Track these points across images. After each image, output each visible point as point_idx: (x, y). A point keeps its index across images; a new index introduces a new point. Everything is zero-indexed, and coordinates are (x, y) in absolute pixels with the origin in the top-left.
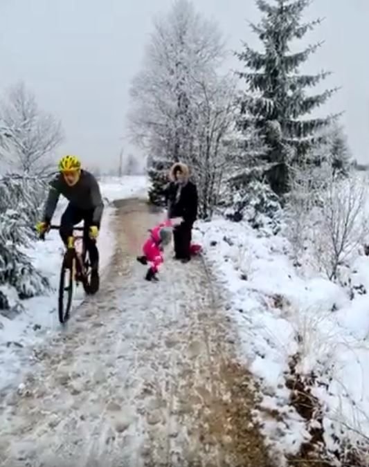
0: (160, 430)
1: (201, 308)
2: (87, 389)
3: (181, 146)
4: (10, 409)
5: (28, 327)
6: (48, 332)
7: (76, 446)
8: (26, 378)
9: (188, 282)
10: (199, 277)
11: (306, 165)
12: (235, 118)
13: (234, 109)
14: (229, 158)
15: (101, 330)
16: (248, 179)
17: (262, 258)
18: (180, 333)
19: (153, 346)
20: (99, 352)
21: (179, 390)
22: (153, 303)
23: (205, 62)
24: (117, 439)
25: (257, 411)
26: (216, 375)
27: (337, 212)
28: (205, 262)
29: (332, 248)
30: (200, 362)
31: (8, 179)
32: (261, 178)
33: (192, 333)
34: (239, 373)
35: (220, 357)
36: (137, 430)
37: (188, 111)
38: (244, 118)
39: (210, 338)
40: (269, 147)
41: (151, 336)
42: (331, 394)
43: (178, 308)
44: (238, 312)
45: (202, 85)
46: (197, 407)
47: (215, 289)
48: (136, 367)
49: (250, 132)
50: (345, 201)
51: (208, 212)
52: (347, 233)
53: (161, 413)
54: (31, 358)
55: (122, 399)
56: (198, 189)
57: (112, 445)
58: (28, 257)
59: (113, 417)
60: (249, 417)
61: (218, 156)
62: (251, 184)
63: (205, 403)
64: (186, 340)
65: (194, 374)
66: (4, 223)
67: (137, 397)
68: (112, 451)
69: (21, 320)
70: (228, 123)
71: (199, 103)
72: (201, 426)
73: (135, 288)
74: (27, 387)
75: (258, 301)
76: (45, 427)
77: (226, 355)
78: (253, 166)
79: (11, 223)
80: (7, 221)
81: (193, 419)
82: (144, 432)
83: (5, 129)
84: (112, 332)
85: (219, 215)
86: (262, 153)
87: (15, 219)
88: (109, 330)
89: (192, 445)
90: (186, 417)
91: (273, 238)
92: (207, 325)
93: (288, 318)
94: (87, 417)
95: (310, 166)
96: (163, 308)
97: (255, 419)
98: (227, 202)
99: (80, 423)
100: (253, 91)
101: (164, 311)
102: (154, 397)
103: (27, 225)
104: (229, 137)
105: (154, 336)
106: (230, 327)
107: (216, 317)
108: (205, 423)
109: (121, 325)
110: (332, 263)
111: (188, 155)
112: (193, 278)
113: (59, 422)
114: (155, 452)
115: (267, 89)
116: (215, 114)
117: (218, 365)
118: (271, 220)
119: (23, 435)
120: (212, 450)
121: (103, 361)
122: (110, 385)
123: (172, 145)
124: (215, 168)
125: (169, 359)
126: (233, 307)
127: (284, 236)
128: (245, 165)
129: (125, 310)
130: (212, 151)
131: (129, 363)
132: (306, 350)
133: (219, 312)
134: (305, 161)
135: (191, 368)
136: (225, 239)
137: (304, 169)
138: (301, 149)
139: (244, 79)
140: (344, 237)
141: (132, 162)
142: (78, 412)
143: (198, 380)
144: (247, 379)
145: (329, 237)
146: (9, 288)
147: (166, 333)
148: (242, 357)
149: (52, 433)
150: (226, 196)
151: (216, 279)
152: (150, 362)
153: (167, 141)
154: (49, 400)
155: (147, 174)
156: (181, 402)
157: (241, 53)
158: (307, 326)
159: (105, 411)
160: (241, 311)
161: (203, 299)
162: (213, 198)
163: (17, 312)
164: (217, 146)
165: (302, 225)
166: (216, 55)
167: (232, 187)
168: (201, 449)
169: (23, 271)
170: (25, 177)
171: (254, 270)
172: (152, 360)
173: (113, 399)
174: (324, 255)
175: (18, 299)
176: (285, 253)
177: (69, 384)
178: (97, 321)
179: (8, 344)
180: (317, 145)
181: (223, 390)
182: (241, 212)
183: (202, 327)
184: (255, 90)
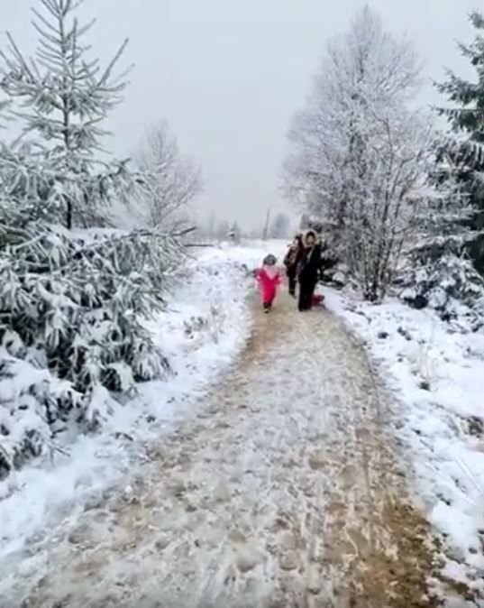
0: (295, 580)
1: (361, 421)
2: (205, 508)
3: (348, 204)
4: (112, 516)
5: (141, 417)
6: (163, 426)
7: (187, 580)
8: (134, 480)
9: (344, 383)
10: (359, 379)
12: (427, 168)
13: (428, 156)
14: (413, 223)
15: (227, 433)
16: (439, 252)
17: (455, 362)
18: (329, 451)
19: (292, 464)
20: (223, 461)
21: (324, 529)
22: (295, 406)
23: (392, 94)
24: (238, 581)
25: (435, 580)
26: (378, 517)
28: (370, 359)
30: (356, 495)
31: (136, 235)
32: (459, 251)
33: (346, 453)
34: (410, 521)
35: (384, 493)
36: (265, 574)
37: (363, 158)
38: (441, 169)
39: (370, 464)
40: (474, 208)
41: (290, 449)
43: (328, 416)
44: (414, 434)
45: (386, 124)
46: (348, 558)
47: (381, 397)
49: (448, 187)
51: (378, 293)
53: (298, 556)
54: (142, 455)
55: (247, 529)
57: (232, 589)
58: (148, 332)
59: (235, 550)
60: (425, 588)
61: (399, 218)
62: (443, 259)
63: (359, 553)
64: (338, 463)
65: (346, 510)
66: (126, 288)
67: (267, 528)
68: (231, 595)
69: (134, 407)
70: (418, 174)
71: (379, 146)
72: (352, 585)
73: (272, 384)
74: (134, 492)
75: (443, 421)
76: (151, 547)
78: (449, 234)
79: (133, 289)
80: (130, 286)
81: (343, 574)
82: (273, 578)
83: (138, 174)
84: (240, 437)
85: (392, 296)
86: (464, 217)
87: (139, 283)
88: (237, 434)
90: (333, 569)
91: (471, 335)
92: (368, 445)
94: (204, 543)
96: (308, 413)
97: (431, 591)
98: (407, 279)
99: (194, 550)
100: (456, 132)
101: (310, 419)
102: (289, 533)
103: (151, 292)
104: (417, 194)
105: (293, 450)
106: (401, 454)
107: (383, 437)
108: (357, 582)
109: (252, 429)
111: (358, 215)
112: (351, 378)
113: (168, 543)
115: (479, 130)
116: (400, 162)
117: (381, 504)
118: (469, 311)
119: (125, 553)
121: (227, 473)
122: (234, 507)
123: (337, 201)
124: (394, 233)
125: (313, 484)
126: (407, 426)
128: (436, 232)
129: (258, 411)
130: (391, 211)
131: (259, 481)
133: (386, 429)
135: (343, 501)
136: (400, 331)
139: (445, 117)
141: (281, 223)
142: (192, 535)
143: (352, 520)
144: (423, 532)
146: (125, 367)
147: (310, 448)
148: (418, 498)
149: (158, 556)
150: (406, 272)
151: (384, 384)
152: (288, 484)
153: (330, 197)
154: (158, 512)
156: (326, 546)
157: (442, 83)
159: (225, 538)
160: (418, 432)
161: (364, 409)
162: (387, 275)
163: (131, 398)
164: (399, 205)
166: (407, 84)
167: (414, 260)
169: (141, 348)
170: (155, 233)
171: (440, 378)
172: (289, 482)
173: (237, 526)
175: (132, 381)
177: (184, 497)
178: (223, 420)
179: (118, 435)
181: (385, 539)
182: (425, 296)
183: (360, 447)
184: (460, 131)
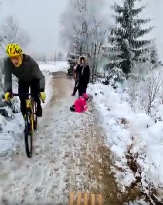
0: (72, 172)
1: (90, 122)
2: (41, 153)
3: (83, 48)
4: (10, 159)
8: (16, 146)
11: (139, 61)
14: (104, 56)
15: (47, 129)
16: (112, 66)
18: (81, 132)
19: (69, 137)
20: (46, 138)
21: (80, 156)
22: (69, 118)
24: (54, 174)
25: (113, 167)
26: (96, 151)
27: (152, 83)
28: (92, 102)
29: (148, 100)
30: (89, 145)
32: (118, 66)
33: (86, 132)
34: (105, 151)
35: (98, 143)
36: (62, 171)
37: (87, 32)
38: (112, 37)
39: (94, 135)
40: (122, 52)
42: (145, 163)
43: (80, 121)
46: (88, 163)
47: (96, 114)
48: (62, 145)
49: (114, 44)
50: (156, 79)
51: (94, 80)
52: (156, 93)
53: (73, 165)
55: (56, 159)
56: (90, 69)
57: (52, 176)
59: (52, 166)
60: (110, 169)
61: (100, 54)
62: (114, 68)
63: (91, 162)
64: (83, 135)
65: (86, 149)
67: (62, 158)
68: (52, 178)
69: (13, 122)
72: (89, 171)
73: (61, 112)
74: (17, 150)
75: (115, 120)
77: (100, 142)
81: (86, 168)
82: (65, 172)
84: (51, 129)
85: (99, 81)
86: (119, 54)
88: (50, 129)
89: (86, 179)
90: (83, 167)
92: (92, 129)
93: (128, 129)
94: (42, 164)
95: (141, 62)
96: (73, 120)
97: (112, 171)
98: (103, 76)
99: (39, 167)
101: (74, 122)
102: (69, 158)
104: (105, 46)
105: (70, 132)
106: (102, 131)
108: (91, 170)
109: (55, 127)
110: (148, 106)
111: (86, 53)
113: (30, 166)
114: (70, 180)
115: (123, 23)
117: (97, 147)
120: (94, 182)
121: (48, 141)
123: (79, 47)
125: (76, 143)
126: (104, 122)
127: (127, 93)
128: (111, 59)
129: (57, 121)
130: (97, 52)
132: (135, 143)
134: (138, 59)
135: (85, 147)
136: (101, 92)
137: (138, 63)
138: (137, 54)
140: (154, 95)
141: (60, 55)
142: (38, 162)
143: (88, 152)
144: (109, 153)
145: (148, 95)
146: (8, 108)
147: (75, 132)
148: (107, 144)
151: (97, 110)
152: (68, 143)
153: (77, 46)
155: (67, 61)
156: (81, 161)
158: (136, 133)
160: (107, 124)
161: (91, 118)
162: (96, 74)
163: (12, 119)
164: (99, 49)
165: (135, 89)
168: (89, 181)
169: (14, 102)
173: (52, 158)
174: (144, 103)
175: (12, 113)
176: (127, 101)
178: (45, 124)
179: (9, 132)
180: (144, 52)
181: (99, 157)
182: (108, 81)
183: (90, 130)
184: (118, 23)
